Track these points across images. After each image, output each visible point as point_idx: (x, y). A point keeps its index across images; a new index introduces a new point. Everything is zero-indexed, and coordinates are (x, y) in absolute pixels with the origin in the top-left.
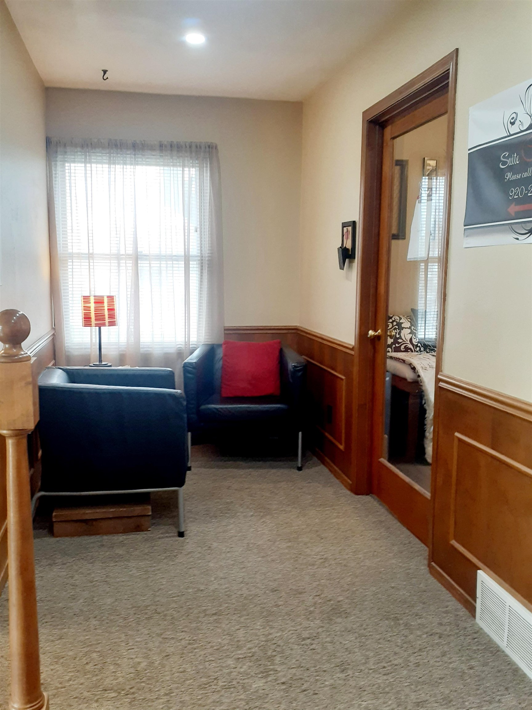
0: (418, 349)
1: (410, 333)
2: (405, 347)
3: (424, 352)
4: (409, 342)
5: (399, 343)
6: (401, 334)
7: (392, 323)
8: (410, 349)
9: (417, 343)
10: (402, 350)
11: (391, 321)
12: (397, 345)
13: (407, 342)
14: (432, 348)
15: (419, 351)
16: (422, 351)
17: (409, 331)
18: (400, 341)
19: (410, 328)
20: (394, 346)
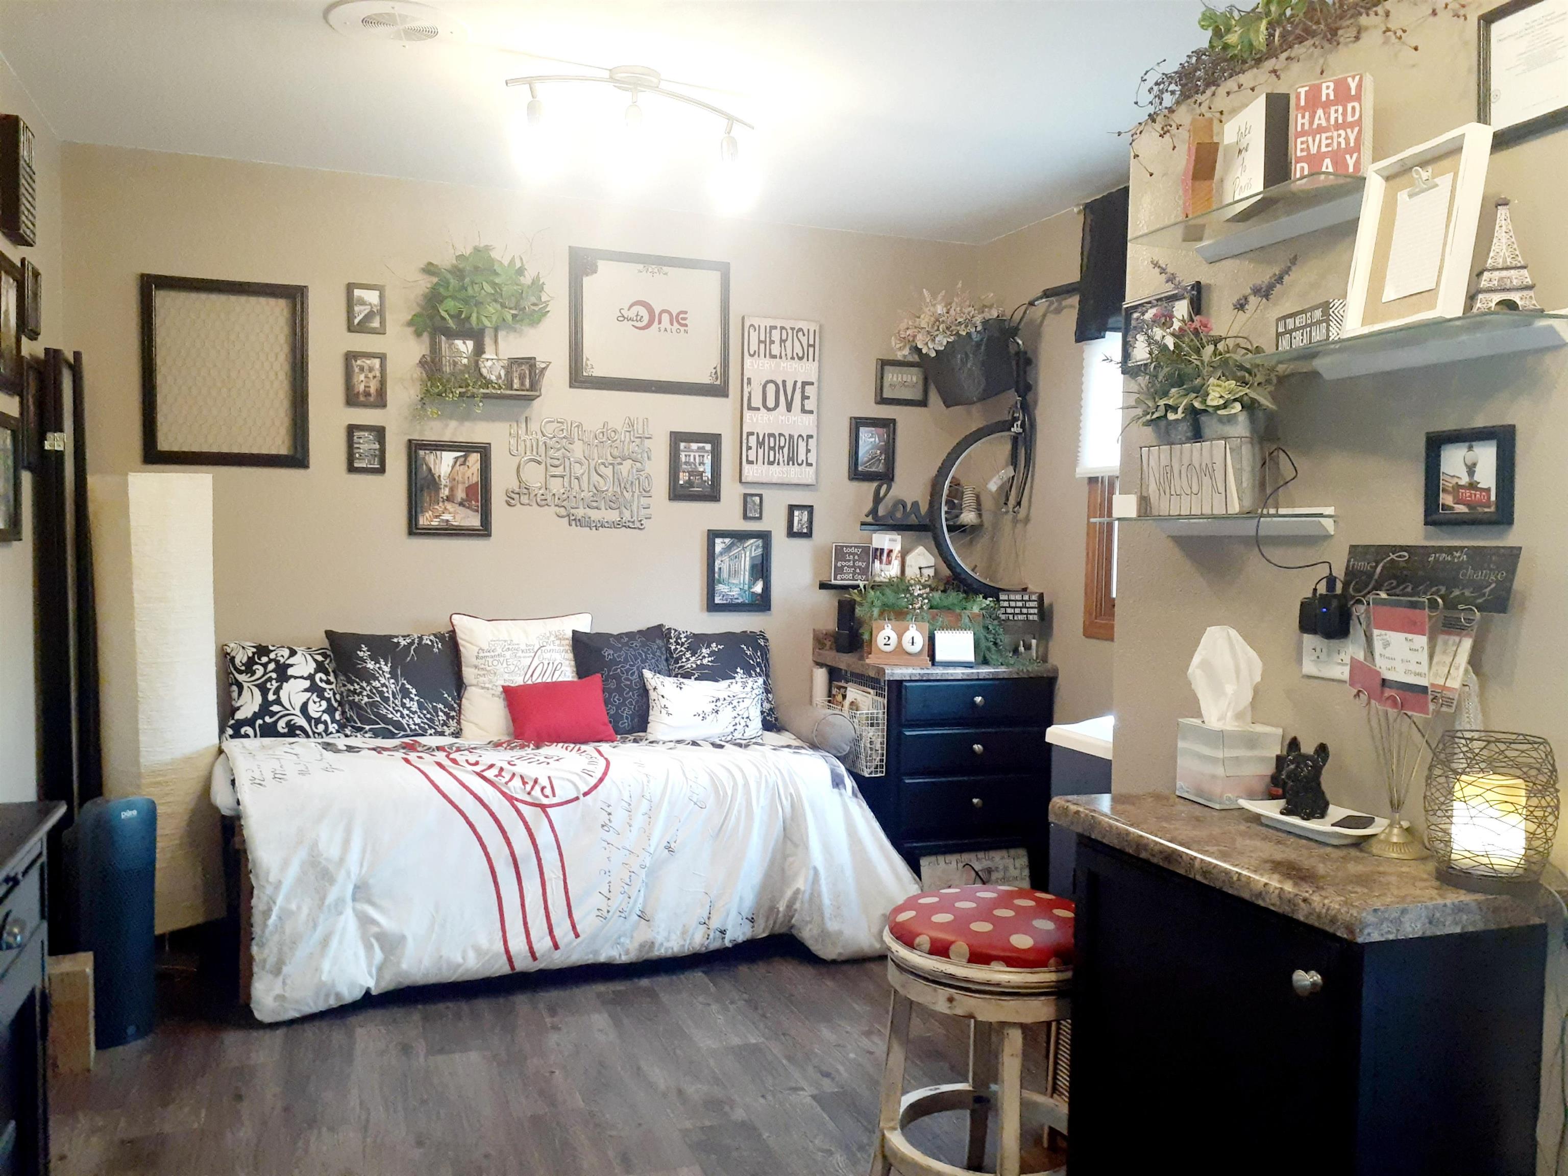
0: (321, 727)
1: (306, 690)
2: (288, 724)
3: (339, 734)
4: (298, 712)
5: (271, 714)
6: (282, 693)
7: (265, 666)
8: (301, 728)
9: (320, 714)
10: (281, 731)
11: (264, 659)
12: (268, 719)
13: (292, 712)
14: (359, 725)
15: (324, 734)
16: (331, 733)
17: (307, 684)
18: (275, 708)
19: (311, 677)
20: (260, 722)
